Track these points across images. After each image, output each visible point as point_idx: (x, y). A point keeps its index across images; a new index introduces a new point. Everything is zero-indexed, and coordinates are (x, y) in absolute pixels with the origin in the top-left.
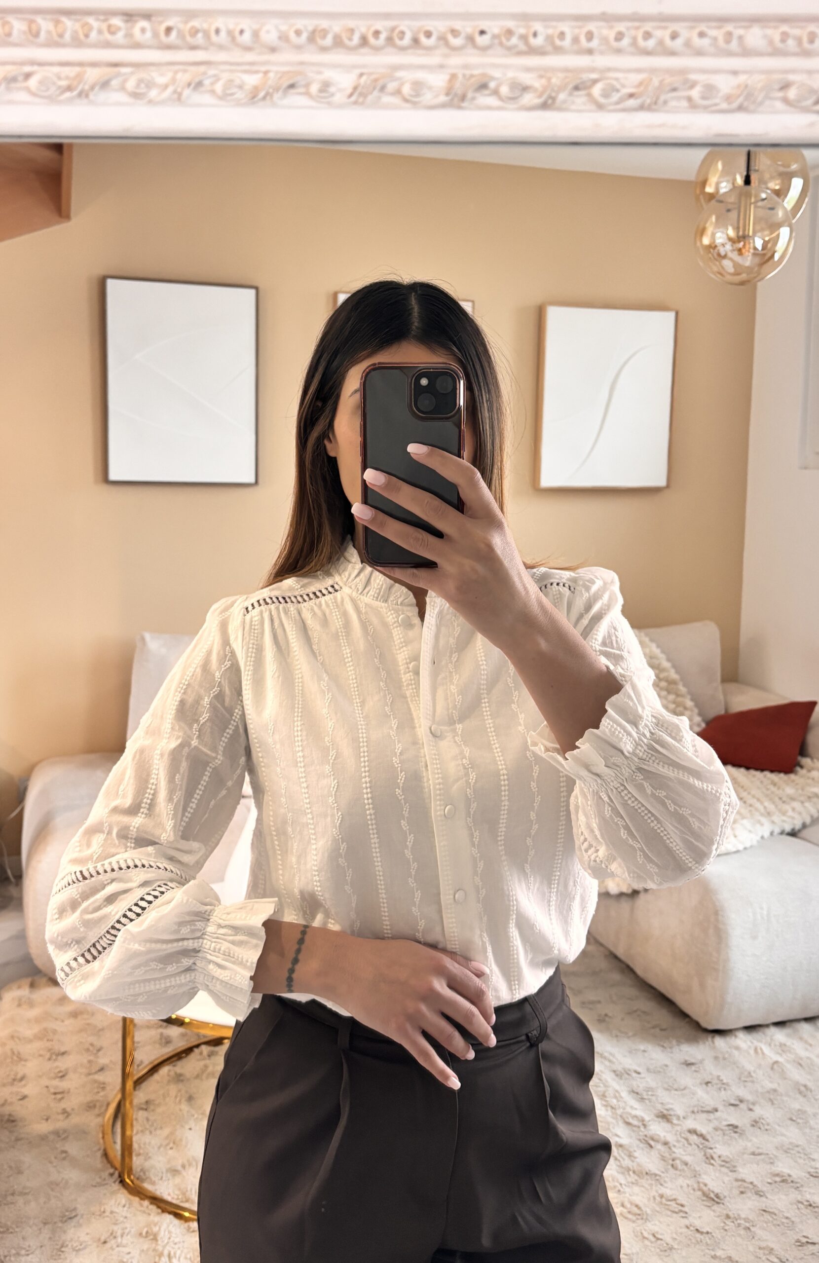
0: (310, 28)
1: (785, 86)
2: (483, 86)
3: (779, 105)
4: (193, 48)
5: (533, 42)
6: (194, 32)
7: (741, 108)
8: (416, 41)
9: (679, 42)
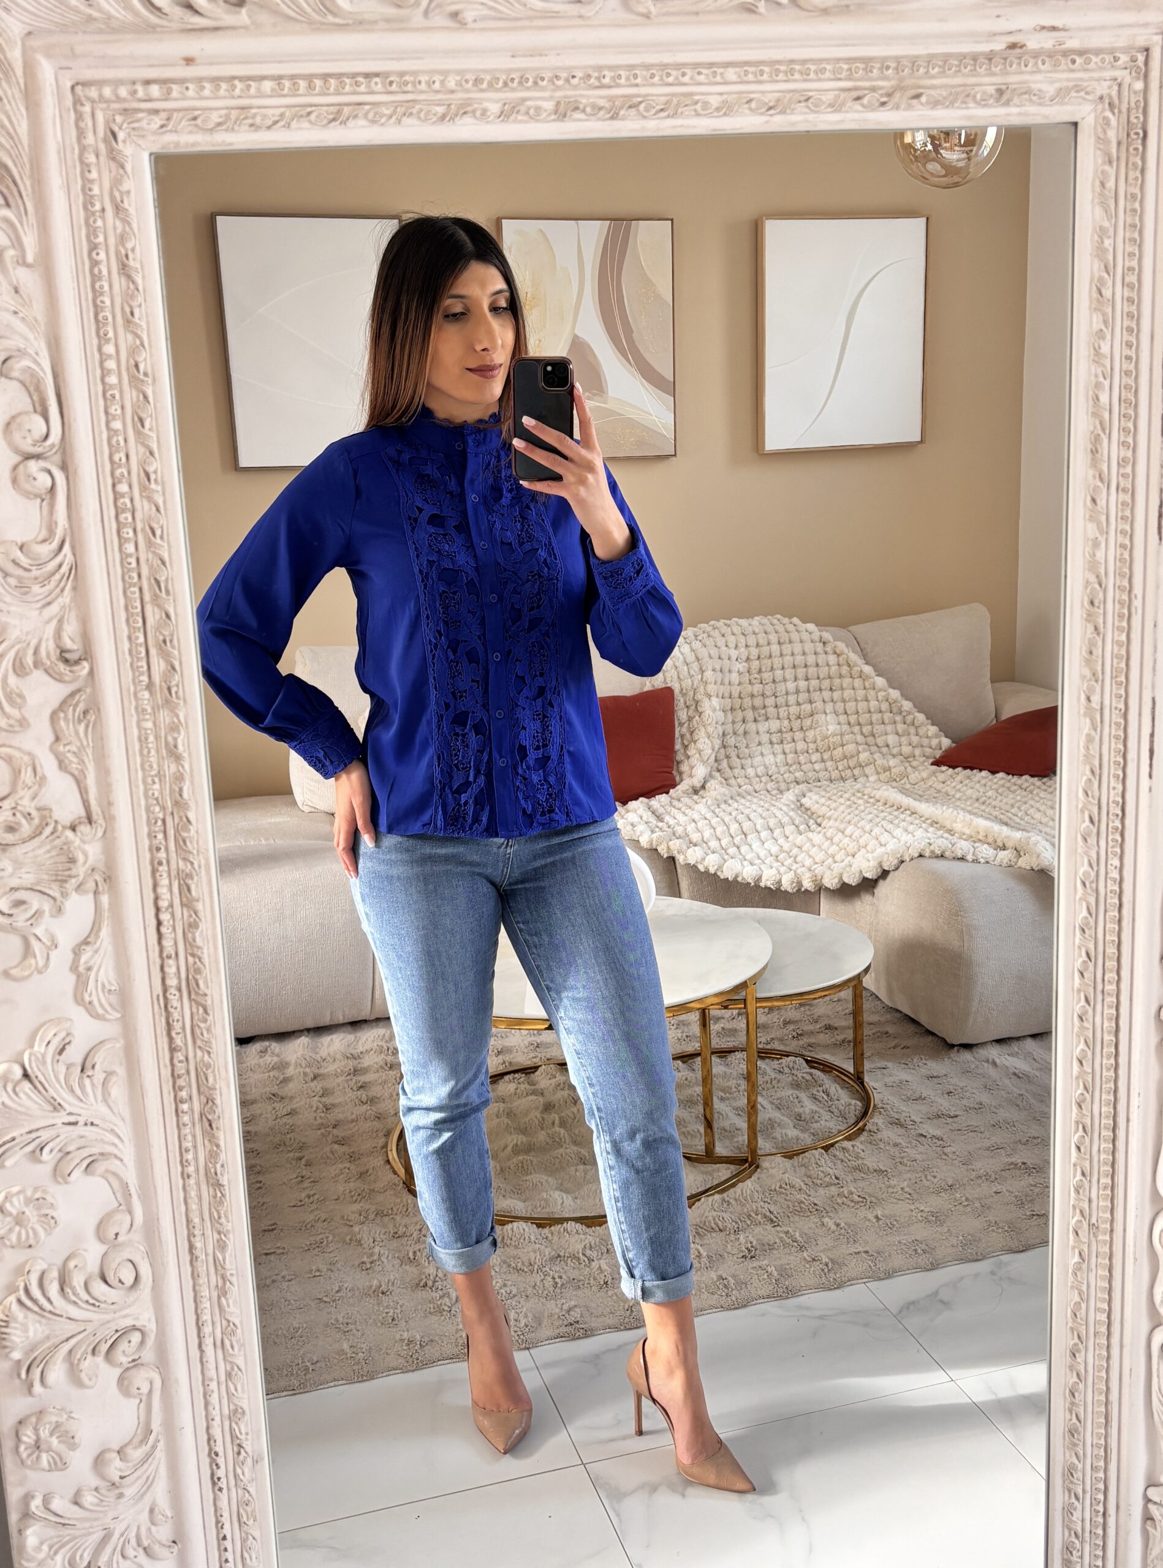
0: (473, 78)
1: (749, 101)
2: (577, 108)
3: (747, 111)
4: (406, 92)
5: (603, 81)
6: (406, 83)
7: (725, 114)
8: (536, 83)
9: (686, 79)
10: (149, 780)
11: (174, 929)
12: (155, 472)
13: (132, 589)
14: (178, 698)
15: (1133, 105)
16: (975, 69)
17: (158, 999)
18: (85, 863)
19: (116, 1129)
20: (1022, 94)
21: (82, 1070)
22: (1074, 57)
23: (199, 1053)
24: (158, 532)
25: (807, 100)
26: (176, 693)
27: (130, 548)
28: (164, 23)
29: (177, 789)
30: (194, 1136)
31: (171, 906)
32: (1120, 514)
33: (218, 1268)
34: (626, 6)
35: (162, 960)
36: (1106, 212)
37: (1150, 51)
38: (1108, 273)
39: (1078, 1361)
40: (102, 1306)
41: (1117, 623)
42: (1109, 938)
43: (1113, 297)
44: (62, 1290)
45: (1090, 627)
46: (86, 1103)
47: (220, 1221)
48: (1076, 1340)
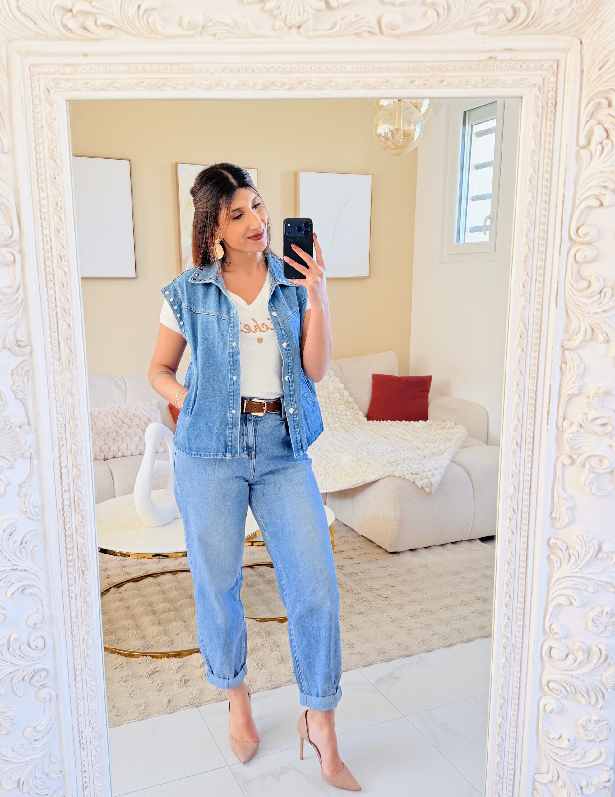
0: (224, 67)
1: (358, 82)
2: (273, 84)
3: (357, 87)
4: (190, 73)
5: (286, 70)
6: (190, 69)
7: (346, 89)
8: (253, 70)
9: (328, 69)
10: (58, 405)
11: (69, 478)
12: (65, 256)
13: (52, 312)
14: (73, 366)
15: (550, 89)
16: (471, 69)
17: (60, 511)
18: (25, 444)
19: (36, 572)
20: (495, 81)
21: (21, 544)
22: (521, 64)
23: (79, 538)
24: (65, 285)
25: (388, 81)
26: (73, 363)
27: (51, 292)
28: (74, 36)
29: (72, 410)
31: (67, 466)
32: (537, 293)
33: (85, 642)
34: (299, 33)
35: (62, 493)
36: (535, 142)
37: (560, 62)
38: (535, 173)
39: (503, 711)
40: (27, 658)
41: (533, 348)
42: (524, 503)
43: (537, 185)
44: (8, 649)
45: (520, 349)
46: (22, 560)
47: (86, 620)
48: (502, 701)
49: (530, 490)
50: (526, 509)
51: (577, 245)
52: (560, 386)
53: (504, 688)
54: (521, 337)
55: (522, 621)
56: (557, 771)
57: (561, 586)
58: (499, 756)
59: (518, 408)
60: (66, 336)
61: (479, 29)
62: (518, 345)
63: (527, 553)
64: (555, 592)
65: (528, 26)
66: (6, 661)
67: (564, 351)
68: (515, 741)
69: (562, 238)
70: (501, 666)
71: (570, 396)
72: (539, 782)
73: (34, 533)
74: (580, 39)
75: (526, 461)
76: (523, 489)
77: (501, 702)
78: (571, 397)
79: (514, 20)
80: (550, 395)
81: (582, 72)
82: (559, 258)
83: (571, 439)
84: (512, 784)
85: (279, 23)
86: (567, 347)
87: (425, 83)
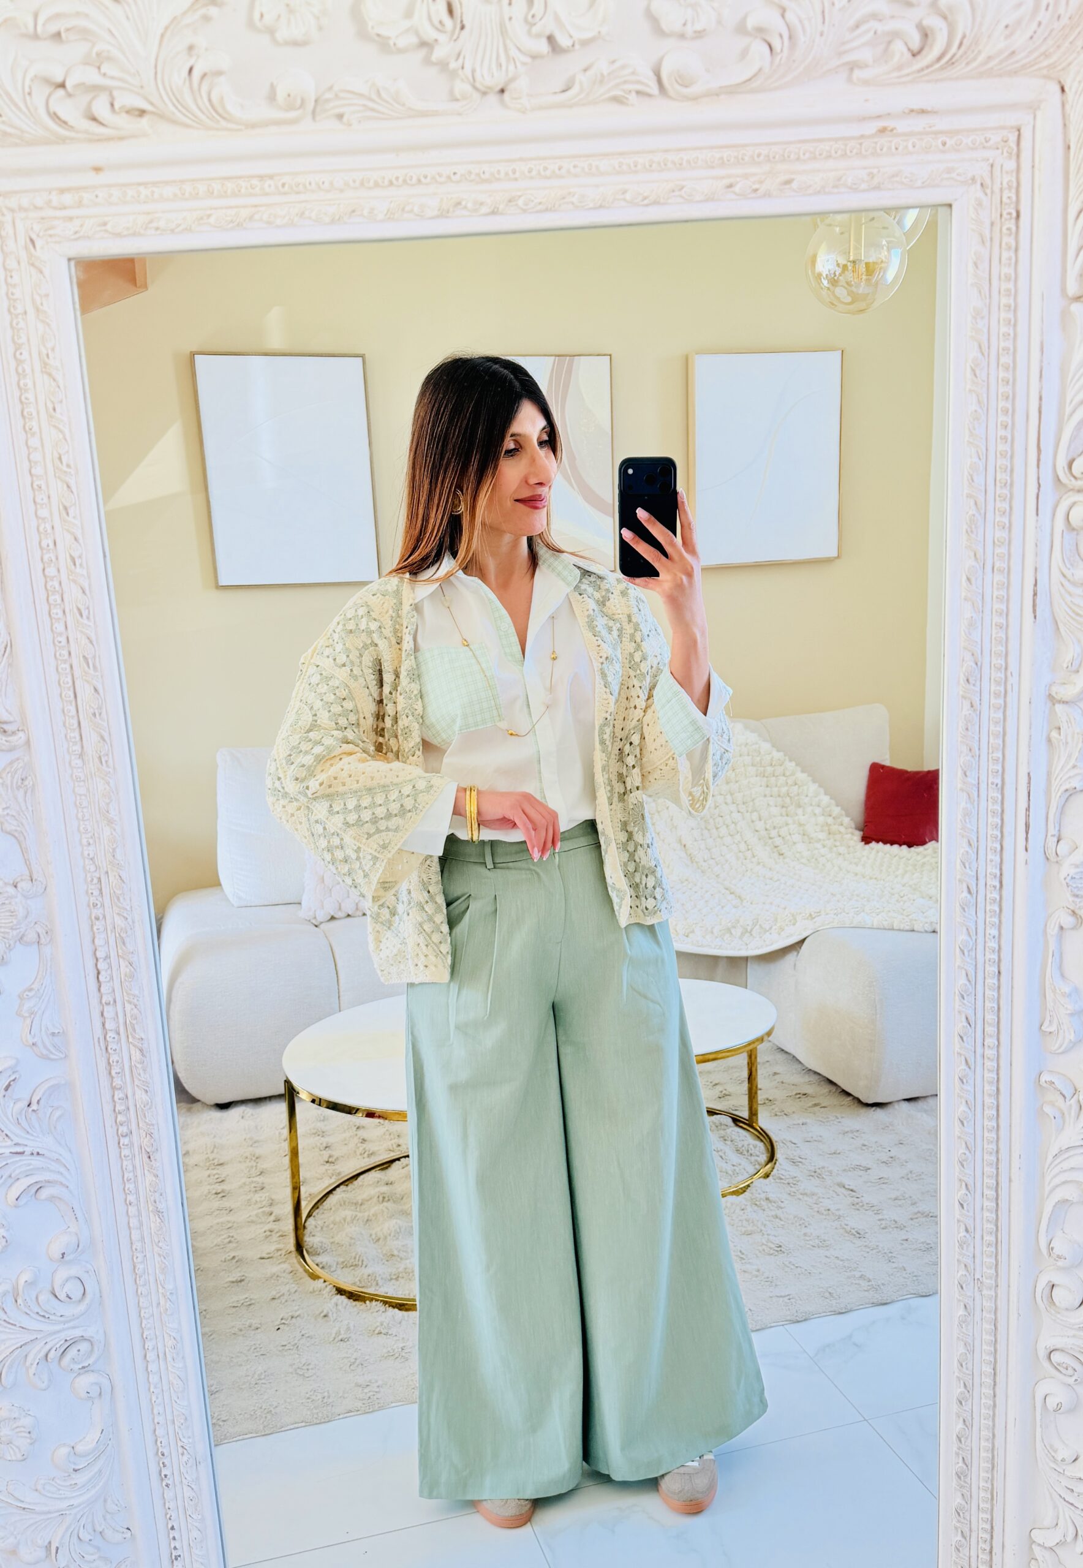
2: (458, 205)
3: (621, 203)
4: (297, 193)
5: (483, 176)
11: (112, 978)
12: (80, 557)
13: (64, 665)
14: (108, 766)
15: (1005, 185)
16: (846, 154)
17: (99, 1042)
18: (26, 917)
19: (61, 1158)
20: (893, 176)
21: (29, 1106)
22: (944, 138)
23: (138, 1092)
24: (85, 613)
25: (683, 188)
26: (106, 762)
27: (60, 627)
28: (72, 134)
29: (111, 850)
30: (134, 1167)
31: (107, 957)
32: (996, 593)
33: (160, 1286)
34: (502, 103)
35: (102, 1007)
36: (980, 292)
37: (1022, 131)
38: (983, 354)
39: (964, 1408)
40: (52, 1317)
41: (993, 701)
42: (987, 1004)
43: (988, 378)
44: (16, 1301)
45: (967, 704)
46: (32, 1135)
47: (160, 1244)
48: (962, 1389)
49: (999, 980)
50: (991, 1017)
51: (1071, 493)
52: (1049, 774)
53: (964, 1364)
54: (968, 680)
55: (994, 1235)
56: (1073, 1523)
57: (1066, 1165)
58: (960, 1495)
59: (967, 821)
60: (92, 710)
61: (857, 74)
62: (964, 697)
63: (998, 1102)
64: (1055, 1176)
65: (953, 63)
66: (12, 1324)
67: (1054, 705)
68: (990, 1466)
69: (1040, 482)
70: (957, 1323)
71: (1068, 794)
72: (1039, 1545)
73: (52, 1083)
74: (1060, 82)
75: (987, 923)
76: (985, 978)
77: (959, 1390)
78: (1071, 794)
79: (924, 53)
80: (1029, 793)
81: (1069, 147)
82: (1037, 521)
83: (1072, 878)
84: (988, 1549)
85: (461, 87)
86: (1058, 697)
87: (755, 186)
